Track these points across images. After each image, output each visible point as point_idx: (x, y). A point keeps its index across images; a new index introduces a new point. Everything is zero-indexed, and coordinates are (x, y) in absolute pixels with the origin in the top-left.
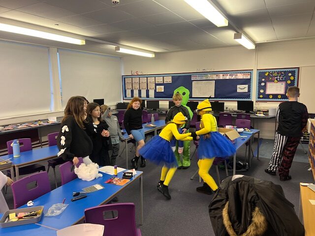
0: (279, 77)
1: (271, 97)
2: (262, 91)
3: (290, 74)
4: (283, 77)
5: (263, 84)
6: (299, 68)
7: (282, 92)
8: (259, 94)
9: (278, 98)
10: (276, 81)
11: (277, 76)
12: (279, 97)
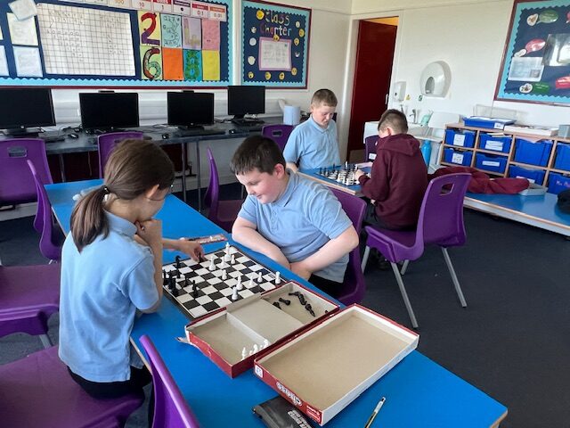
0: (280, 29)
1: (269, 76)
2: (251, 60)
3: (298, 24)
4: (288, 27)
5: (253, 42)
6: (310, 10)
7: (286, 65)
8: (247, 68)
9: (280, 81)
10: (276, 36)
11: (278, 25)
12: (282, 77)
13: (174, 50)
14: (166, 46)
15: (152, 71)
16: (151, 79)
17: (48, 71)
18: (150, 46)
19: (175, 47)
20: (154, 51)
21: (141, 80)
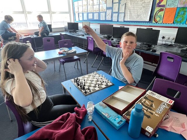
13: (172, 8)
14: (168, 7)
15: (158, 19)
16: (156, 23)
17: (125, 20)
18: (159, 8)
19: (173, 7)
20: (161, 10)
21: (152, 23)
